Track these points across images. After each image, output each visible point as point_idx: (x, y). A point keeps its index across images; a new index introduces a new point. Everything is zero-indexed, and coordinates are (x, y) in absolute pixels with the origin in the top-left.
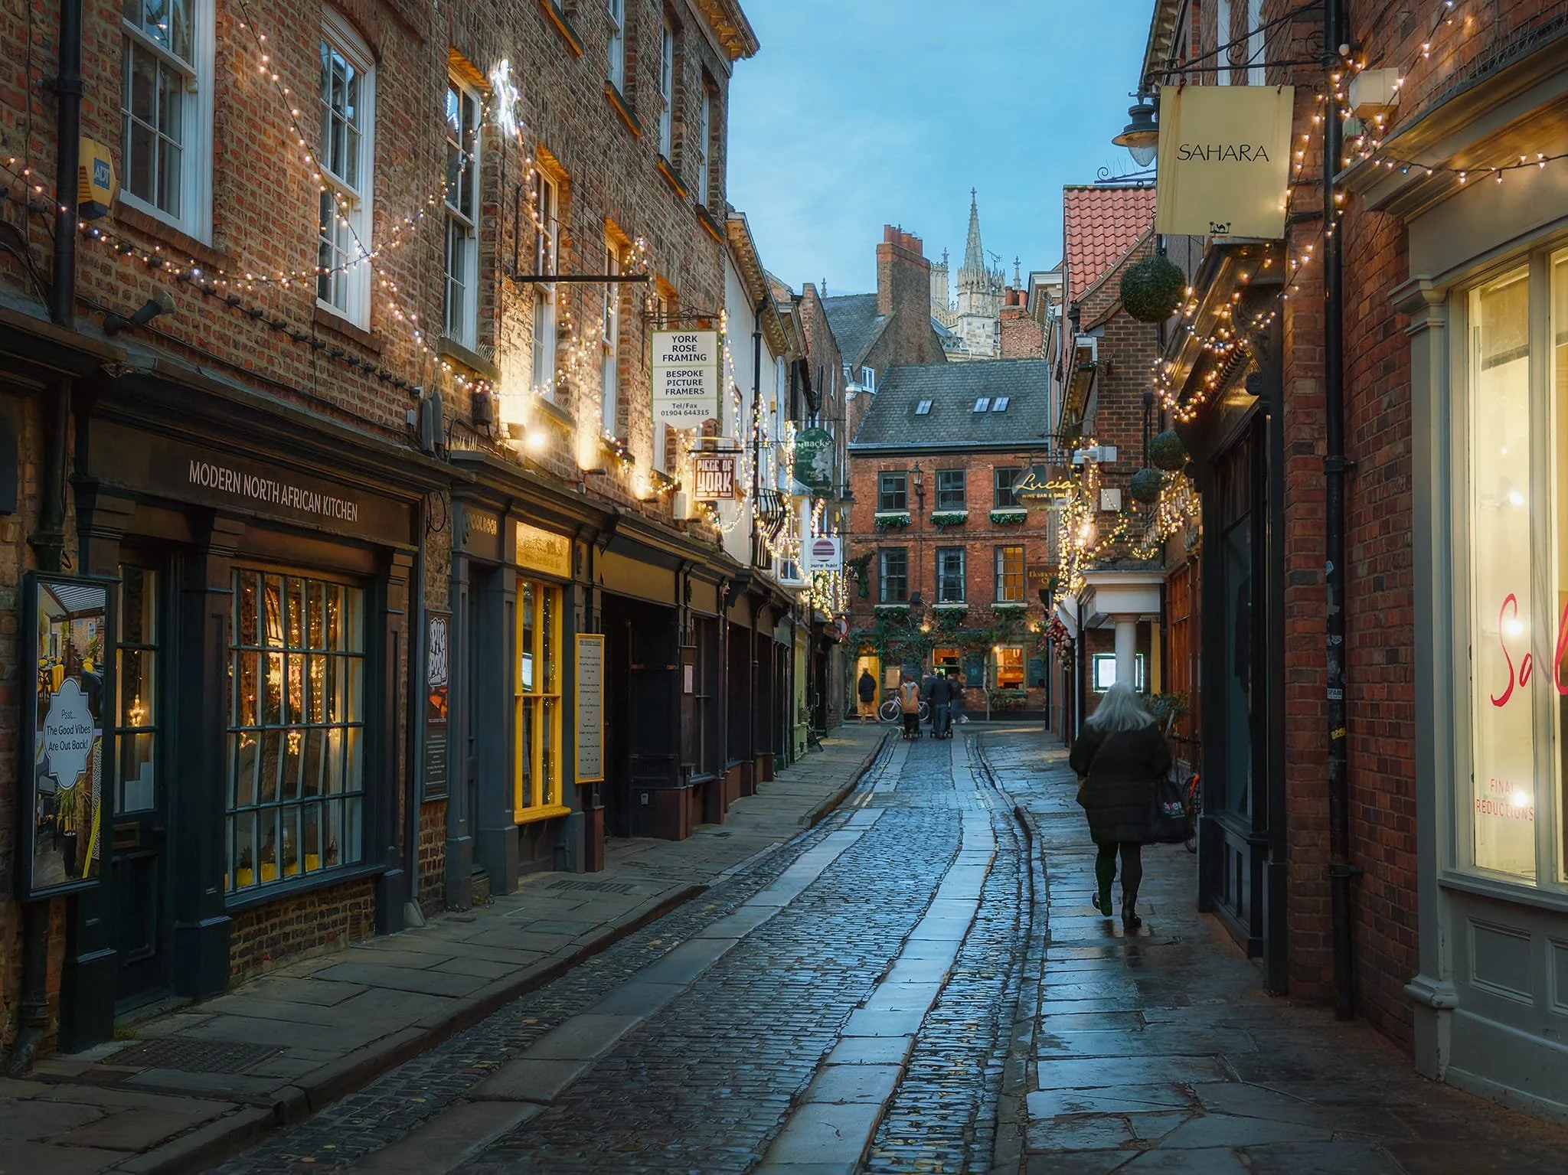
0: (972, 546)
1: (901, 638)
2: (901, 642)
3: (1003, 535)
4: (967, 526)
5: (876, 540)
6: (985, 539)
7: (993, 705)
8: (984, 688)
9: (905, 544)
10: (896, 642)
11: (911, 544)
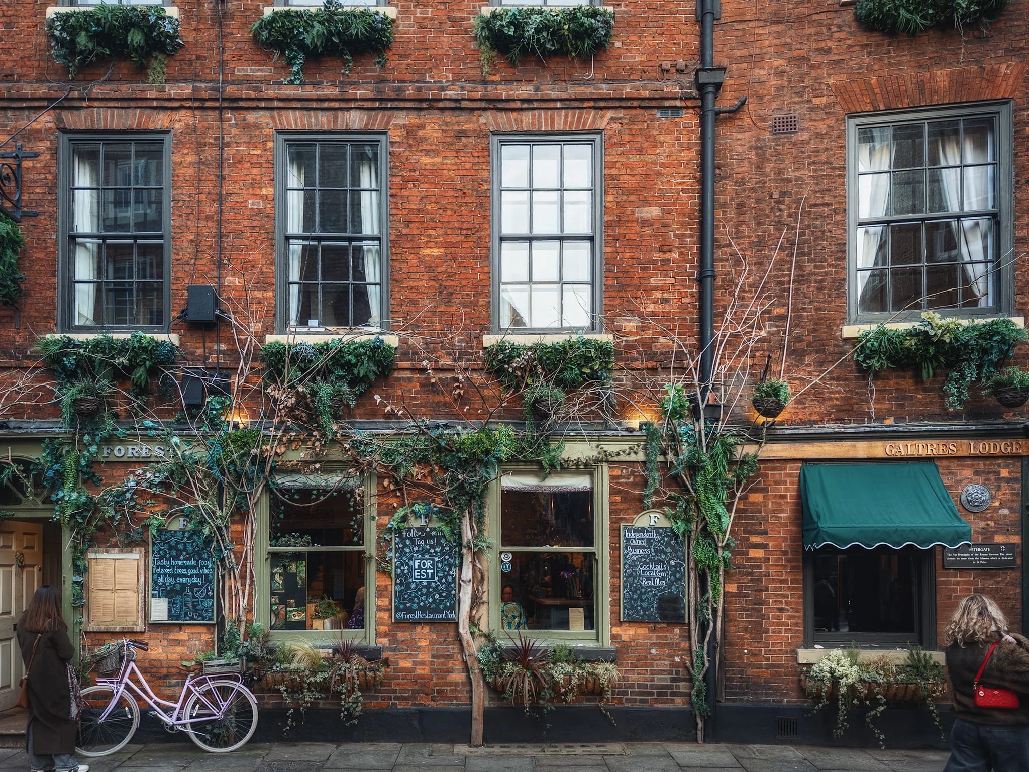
0: (410, 131)
1: (142, 450)
2: (144, 462)
3: (525, 91)
4: (393, 60)
5: (50, 103)
6: (457, 106)
7: (495, 690)
8: (464, 629)
9: (161, 120)
10: (128, 464)
11: (181, 121)
